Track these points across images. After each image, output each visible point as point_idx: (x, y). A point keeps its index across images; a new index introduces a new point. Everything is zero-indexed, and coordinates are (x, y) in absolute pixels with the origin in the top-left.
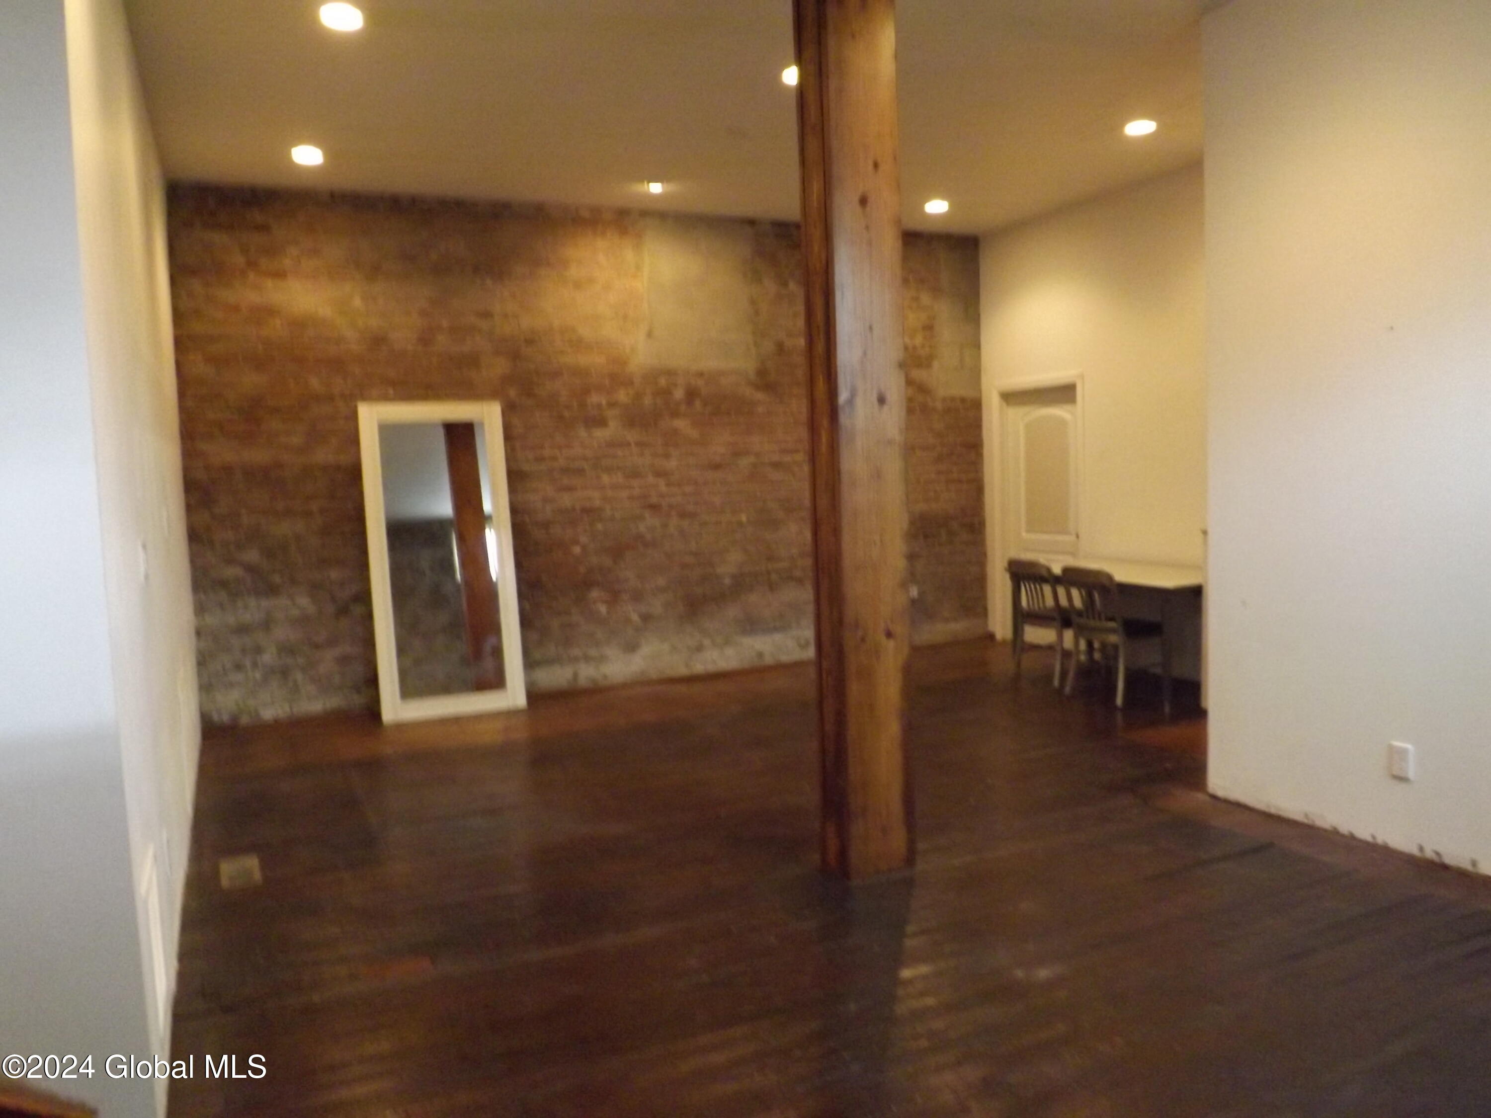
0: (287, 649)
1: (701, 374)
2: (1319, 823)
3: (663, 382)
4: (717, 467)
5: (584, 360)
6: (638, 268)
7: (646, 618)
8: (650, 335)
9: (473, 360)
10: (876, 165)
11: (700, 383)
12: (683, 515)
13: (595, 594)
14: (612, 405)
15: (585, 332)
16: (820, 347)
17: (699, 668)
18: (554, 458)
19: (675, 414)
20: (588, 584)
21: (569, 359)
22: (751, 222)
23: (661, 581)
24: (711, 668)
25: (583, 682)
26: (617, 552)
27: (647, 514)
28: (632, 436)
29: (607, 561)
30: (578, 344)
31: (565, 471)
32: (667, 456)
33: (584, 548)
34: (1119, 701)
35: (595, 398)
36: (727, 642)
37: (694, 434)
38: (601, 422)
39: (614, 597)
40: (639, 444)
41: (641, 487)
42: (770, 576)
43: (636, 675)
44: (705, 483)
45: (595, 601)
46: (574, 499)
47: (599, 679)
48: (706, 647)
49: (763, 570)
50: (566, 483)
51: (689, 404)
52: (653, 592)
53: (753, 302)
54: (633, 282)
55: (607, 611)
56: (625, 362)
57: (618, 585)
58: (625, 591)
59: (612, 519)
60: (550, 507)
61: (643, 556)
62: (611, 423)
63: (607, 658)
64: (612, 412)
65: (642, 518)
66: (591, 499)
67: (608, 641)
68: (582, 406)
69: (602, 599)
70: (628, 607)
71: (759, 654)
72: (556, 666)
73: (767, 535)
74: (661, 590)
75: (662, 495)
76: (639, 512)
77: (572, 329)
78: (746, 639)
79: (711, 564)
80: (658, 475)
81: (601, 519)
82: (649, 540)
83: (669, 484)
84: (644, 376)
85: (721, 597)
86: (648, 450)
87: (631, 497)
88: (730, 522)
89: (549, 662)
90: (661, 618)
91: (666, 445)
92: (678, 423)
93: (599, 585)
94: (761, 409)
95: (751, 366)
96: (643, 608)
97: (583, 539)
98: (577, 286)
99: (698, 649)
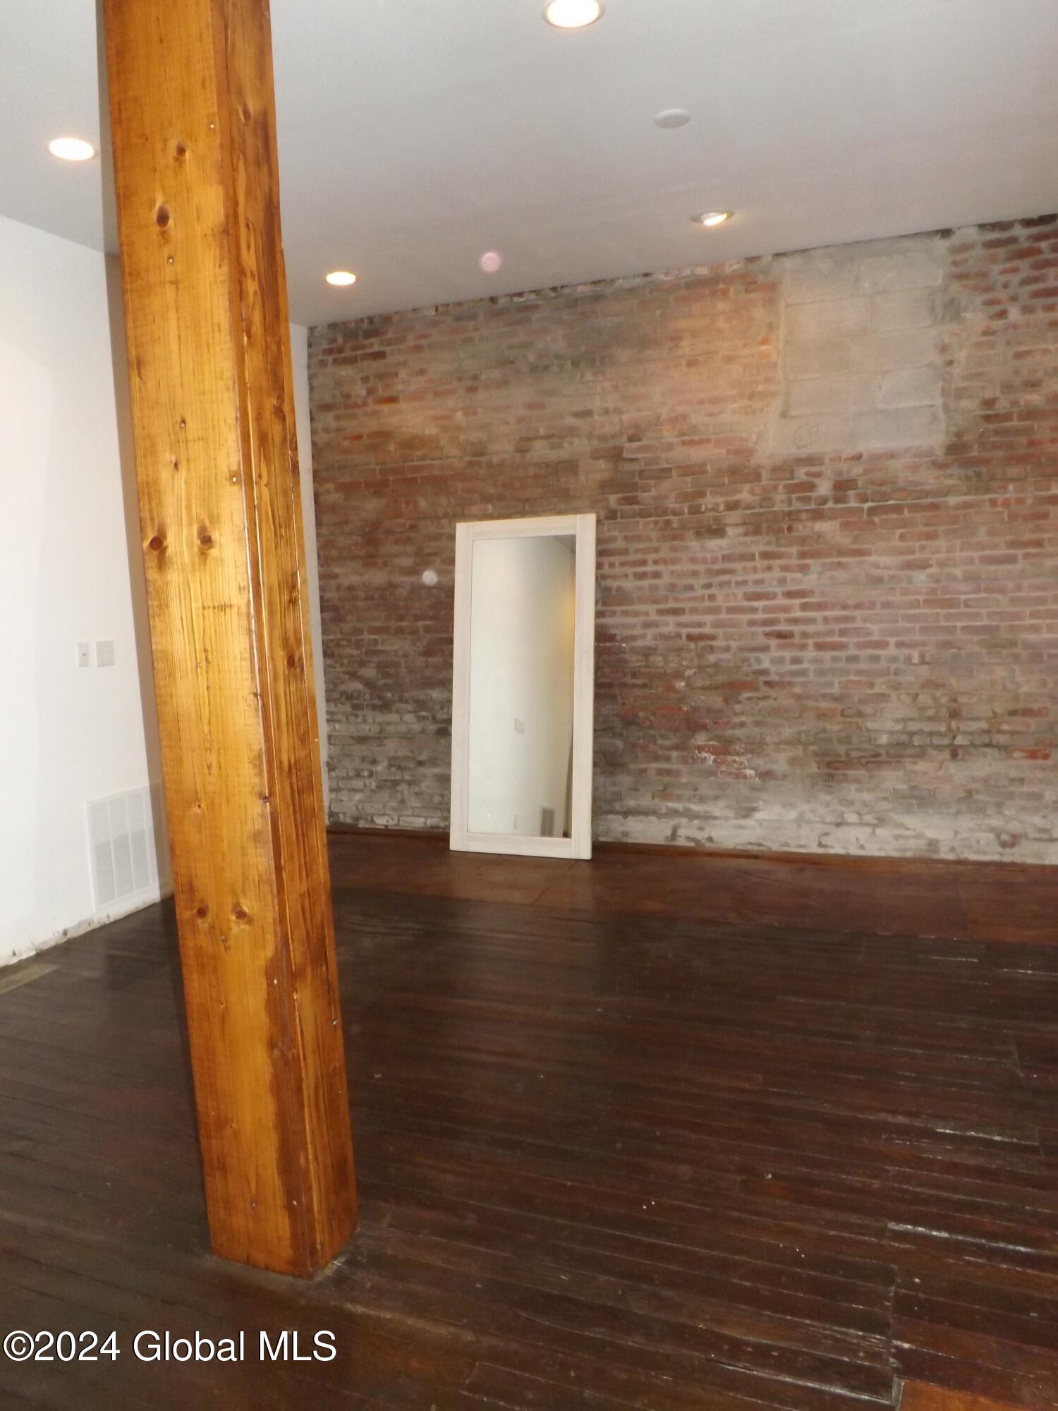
0: (394, 763)
1: (857, 458)
3: (801, 474)
4: (877, 582)
5: (696, 454)
6: (771, 327)
8: (784, 415)
9: (570, 467)
11: (857, 470)
12: (820, 647)
13: (701, 739)
14: (732, 506)
15: (698, 419)
17: (837, 850)
18: (657, 575)
19: (817, 515)
20: (693, 725)
21: (681, 454)
22: (946, 233)
23: (788, 733)
24: (856, 852)
25: (681, 842)
26: (733, 689)
27: (773, 642)
28: (759, 545)
29: (716, 701)
30: (691, 438)
31: (672, 589)
32: (804, 569)
33: (688, 685)
35: (710, 501)
36: (882, 821)
37: (845, 540)
38: (718, 531)
39: (724, 748)
40: (765, 555)
41: (766, 610)
42: (954, 738)
43: (751, 844)
44: (858, 606)
45: (700, 749)
46: (680, 625)
47: (703, 841)
48: (848, 824)
49: (943, 729)
50: (671, 605)
51: (838, 500)
52: (775, 744)
53: (944, 349)
54: (763, 348)
55: (715, 761)
56: (750, 452)
57: (730, 732)
58: (739, 739)
59: (727, 649)
60: (651, 632)
61: (765, 698)
62: (730, 531)
63: (715, 818)
64: (734, 517)
65: (765, 649)
66: (699, 625)
67: (717, 798)
68: (695, 510)
69: (709, 746)
70: (744, 759)
71: (933, 844)
72: (653, 818)
73: (953, 681)
74: (791, 743)
75: (795, 621)
76: (762, 641)
77: (684, 417)
78: (909, 820)
79: (860, 714)
80: (789, 595)
81: (712, 649)
82: (773, 677)
83: (804, 607)
84: (775, 469)
85: (874, 760)
86: (776, 563)
87: (752, 623)
88: (894, 659)
89: (646, 813)
90: (784, 777)
91: (803, 555)
92: (822, 526)
93: (704, 727)
94: (952, 500)
95: (936, 440)
96: (761, 763)
97: (688, 673)
98: (692, 363)
99: (838, 825)
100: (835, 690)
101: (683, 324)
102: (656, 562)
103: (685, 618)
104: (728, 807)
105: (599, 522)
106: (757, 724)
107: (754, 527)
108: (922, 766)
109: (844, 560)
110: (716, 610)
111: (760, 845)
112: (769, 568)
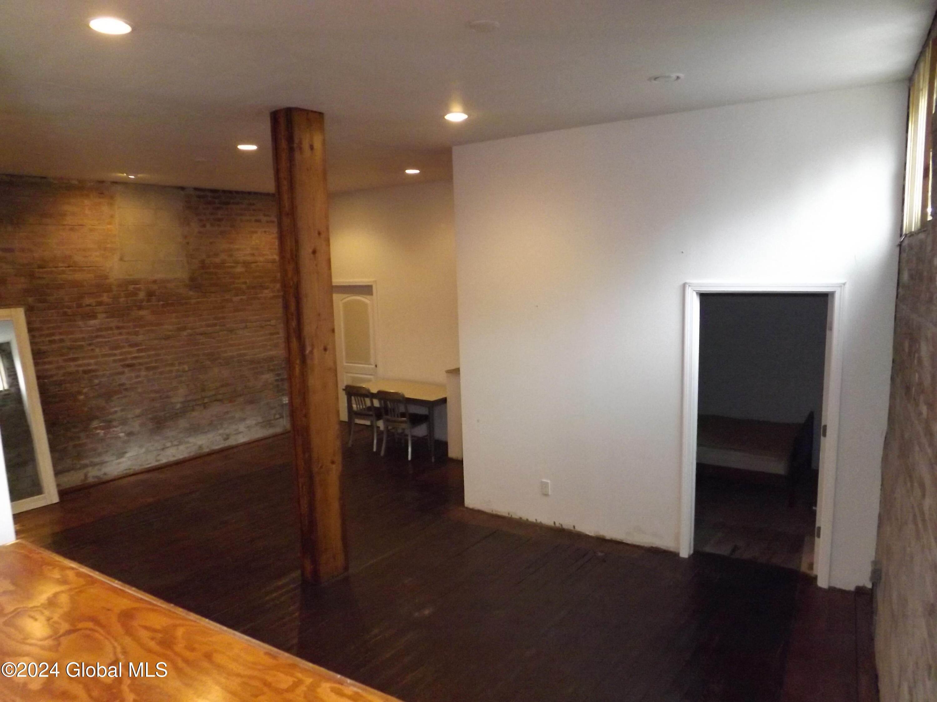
1: (155, 282)
2: (514, 516)
3: (131, 287)
4: (168, 338)
5: (79, 276)
6: (112, 217)
7: (130, 434)
8: (121, 259)
10: (319, 234)
11: (155, 287)
12: (148, 369)
13: (95, 424)
14: (100, 304)
15: (79, 258)
17: (164, 461)
18: (62, 341)
19: (140, 308)
20: (92, 418)
21: (69, 276)
22: (182, 188)
23: (138, 411)
24: (172, 459)
25: (91, 480)
26: (108, 395)
27: (126, 370)
28: (114, 323)
29: (101, 403)
30: (74, 267)
31: (70, 348)
32: (136, 334)
33: (86, 397)
34: (410, 458)
35: (88, 301)
36: (180, 443)
37: (152, 318)
38: (93, 316)
39: (108, 425)
40: (118, 328)
41: (121, 354)
42: (204, 400)
43: (126, 470)
44: (162, 348)
45: (96, 428)
46: (77, 366)
47: (102, 476)
48: (168, 448)
49: (200, 397)
50: (71, 356)
51: (149, 301)
52: (133, 418)
53: (185, 237)
54: (109, 226)
55: (105, 433)
56: (106, 278)
57: (110, 417)
58: (115, 420)
59: (104, 375)
60: (61, 372)
61: (125, 397)
62: (99, 316)
63: (106, 462)
64: (99, 309)
65: (123, 373)
66: (89, 364)
67: (107, 451)
68: (79, 306)
69: (100, 426)
70: (118, 429)
71: (200, 447)
72: (72, 472)
73: (201, 376)
74: (138, 416)
75: (135, 358)
76: (121, 370)
77: (70, 257)
78: (192, 440)
79: (168, 397)
80: (131, 346)
81: (97, 377)
82: (128, 386)
83: (139, 351)
84: (120, 286)
85: (176, 416)
86: (124, 331)
87: (115, 361)
88: (178, 371)
89: (68, 471)
90: (139, 433)
91: (135, 326)
92: (142, 313)
93: (97, 418)
94: (193, 301)
95: (186, 276)
96: (127, 428)
97: (85, 390)
98: (72, 230)
99: (163, 449)
100: (156, 388)
101: (67, 208)
102: (61, 334)
103: (80, 362)
104: (113, 454)
105: (26, 312)
106: (122, 410)
107: (112, 313)
108: (194, 414)
109: (154, 328)
110: (96, 357)
111: (130, 469)
112: (121, 334)
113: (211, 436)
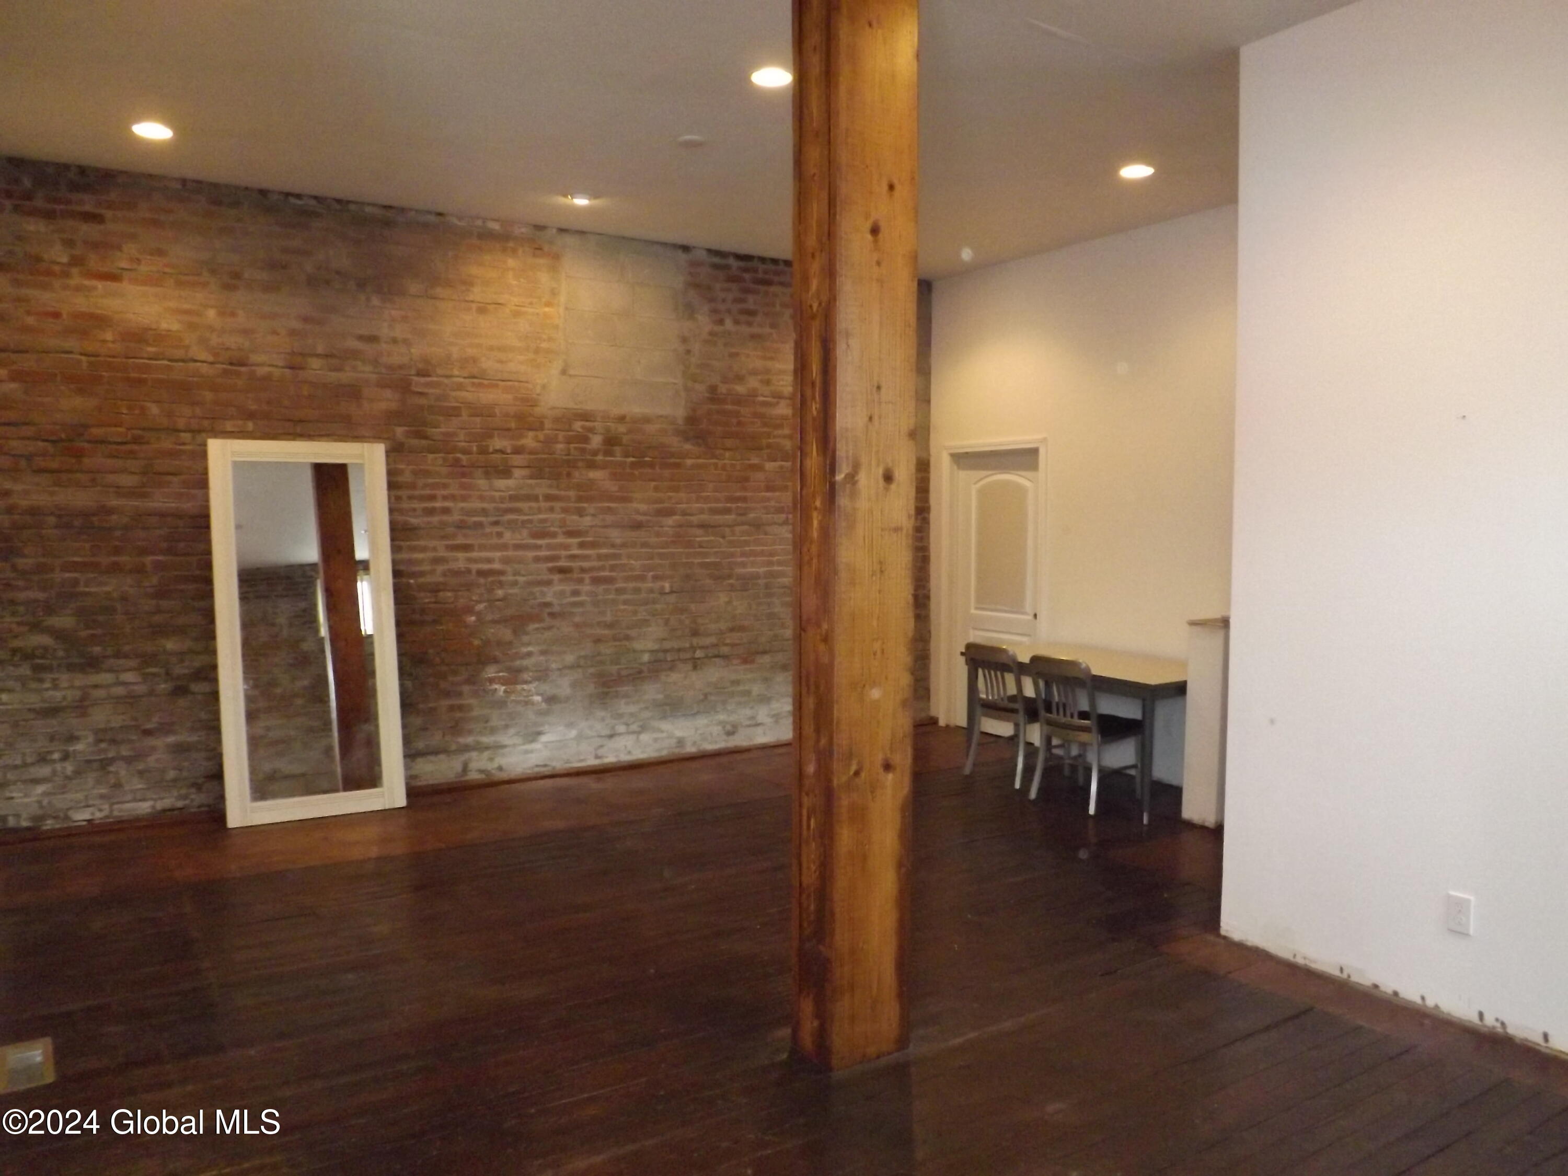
1: (622, 419)
2: (1355, 978)
3: (578, 425)
4: (638, 526)
5: (487, 397)
6: (554, 293)
7: (551, 700)
8: (564, 372)
9: (353, 392)
10: (891, 187)
11: (622, 429)
12: (596, 581)
13: (490, 671)
14: (518, 451)
15: (488, 364)
16: (815, 408)
17: (610, 759)
18: (446, 511)
19: (592, 465)
20: (484, 659)
21: (471, 395)
22: (686, 249)
23: (570, 658)
24: (625, 758)
25: (473, 776)
26: (519, 622)
27: (556, 577)
28: (542, 488)
29: (506, 633)
30: (479, 379)
31: (461, 526)
32: (581, 513)
33: (480, 620)
34: (1092, 810)
35: (498, 443)
36: (643, 729)
37: (612, 487)
38: (506, 472)
39: (513, 677)
40: (548, 498)
41: (549, 547)
42: (694, 652)
43: (537, 766)
44: (624, 545)
45: (491, 681)
46: (470, 560)
47: (493, 772)
48: (620, 734)
49: (687, 645)
50: (460, 541)
51: (608, 453)
52: (559, 669)
53: (684, 340)
54: (547, 309)
55: (505, 691)
56: (533, 403)
57: (518, 663)
58: (526, 669)
59: (515, 583)
60: (440, 568)
61: (549, 628)
62: (517, 473)
63: (504, 747)
64: (517, 460)
65: (549, 583)
66: (489, 561)
67: (507, 727)
68: (483, 451)
69: (500, 678)
70: (532, 687)
71: (681, 742)
72: (442, 757)
73: (693, 607)
74: (572, 667)
75: (573, 557)
76: (546, 577)
77: (475, 360)
78: (666, 726)
79: (628, 638)
80: (570, 534)
81: (501, 584)
82: (556, 609)
83: (582, 545)
84: (557, 420)
85: (638, 676)
86: (558, 505)
87: (537, 559)
88: (651, 591)
89: (436, 752)
90: (567, 699)
91: (580, 499)
92: (594, 474)
93: (495, 661)
94: (689, 462)
95: (680, 412)
96: (547, 688)
97: (480, 607)
98: (482, 310)
99: (611, 736)
100: (608, 618)
101: (474, 270)
102: (445, 498)
103: (475, 554)
104: (517, 734)
105: (388, 453)
106: (543, 653)
107: (538, 471)
108: (674, 677)
109: (612, 505)
110: (504, 547)
111: (545, 766)
112: (552, 509)
113: (701, 721)
